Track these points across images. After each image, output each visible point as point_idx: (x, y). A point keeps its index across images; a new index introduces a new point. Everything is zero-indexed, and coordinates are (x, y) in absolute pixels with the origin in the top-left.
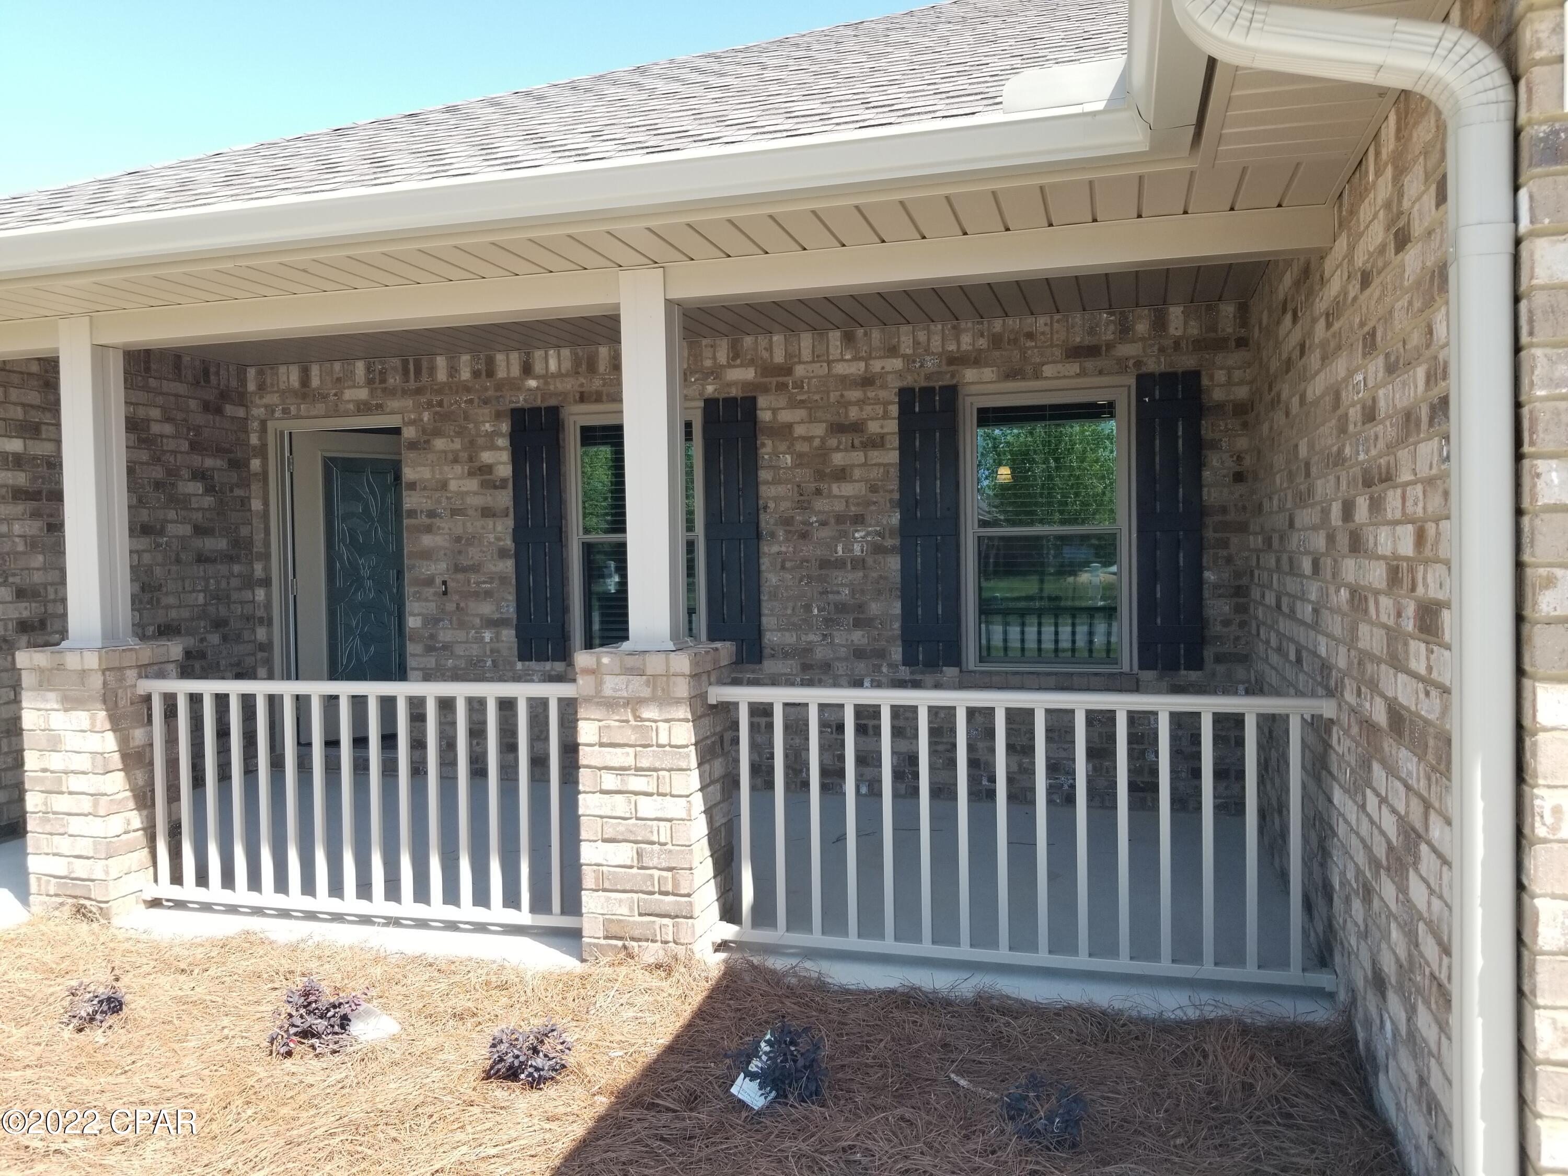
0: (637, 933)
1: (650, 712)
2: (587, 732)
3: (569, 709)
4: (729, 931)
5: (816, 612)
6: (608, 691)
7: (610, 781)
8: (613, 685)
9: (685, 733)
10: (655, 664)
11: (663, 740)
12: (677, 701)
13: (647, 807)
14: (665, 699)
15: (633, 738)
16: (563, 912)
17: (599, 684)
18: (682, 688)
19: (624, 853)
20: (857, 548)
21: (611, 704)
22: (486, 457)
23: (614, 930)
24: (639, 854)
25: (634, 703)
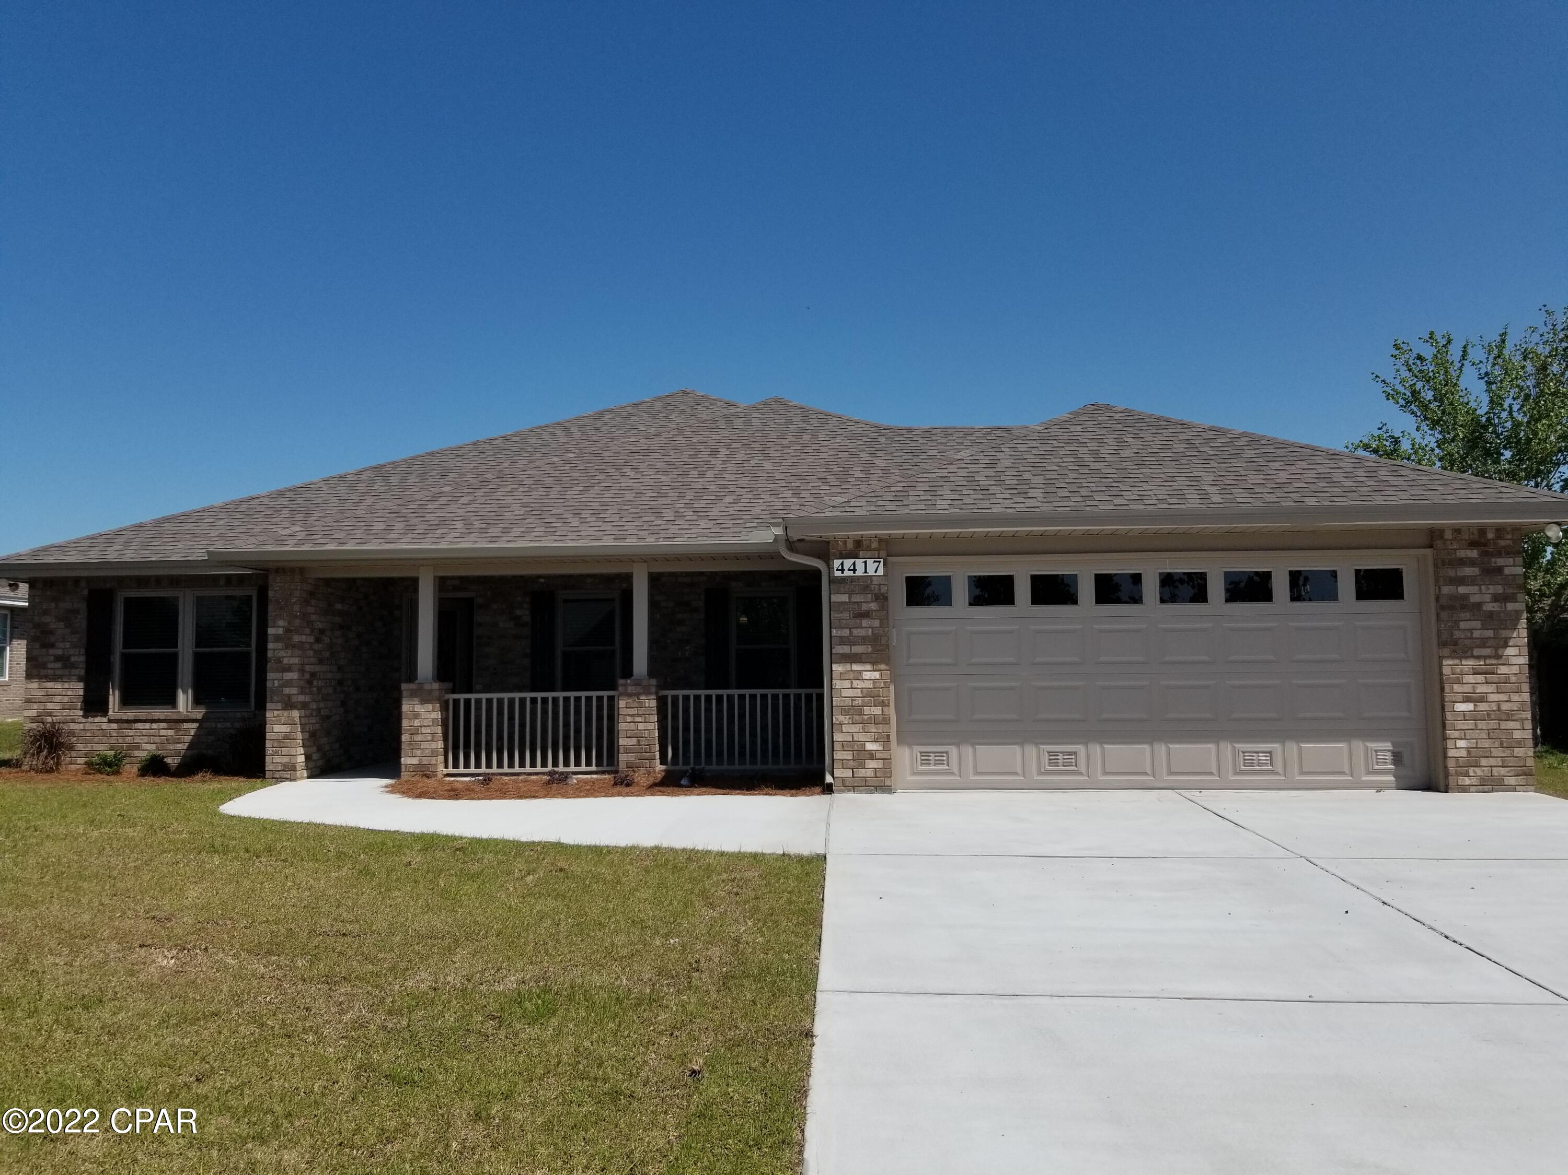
0: (637, 766)
1: (642, 697)
2: (622, 704)
3: (611, 699)
4: (663, 767)
5: (669, 680)
6: (629, 691)
7: (629, 719)
8: (630, 689)
9: (653, 703)
10: (645, 683)
11: (647, 705)
12: (651, 694)
13: (641, 726)
14: (647, 693)
15: (637, 705)
16: (607, 766)
17: (626, 690)
18: (653, 690)
19: (634, 741)
20: (687, 653)
21: (630, 695)
22: (518, 612)
23: (630, 765)
24: (638, 741)
25: (638, 695)
